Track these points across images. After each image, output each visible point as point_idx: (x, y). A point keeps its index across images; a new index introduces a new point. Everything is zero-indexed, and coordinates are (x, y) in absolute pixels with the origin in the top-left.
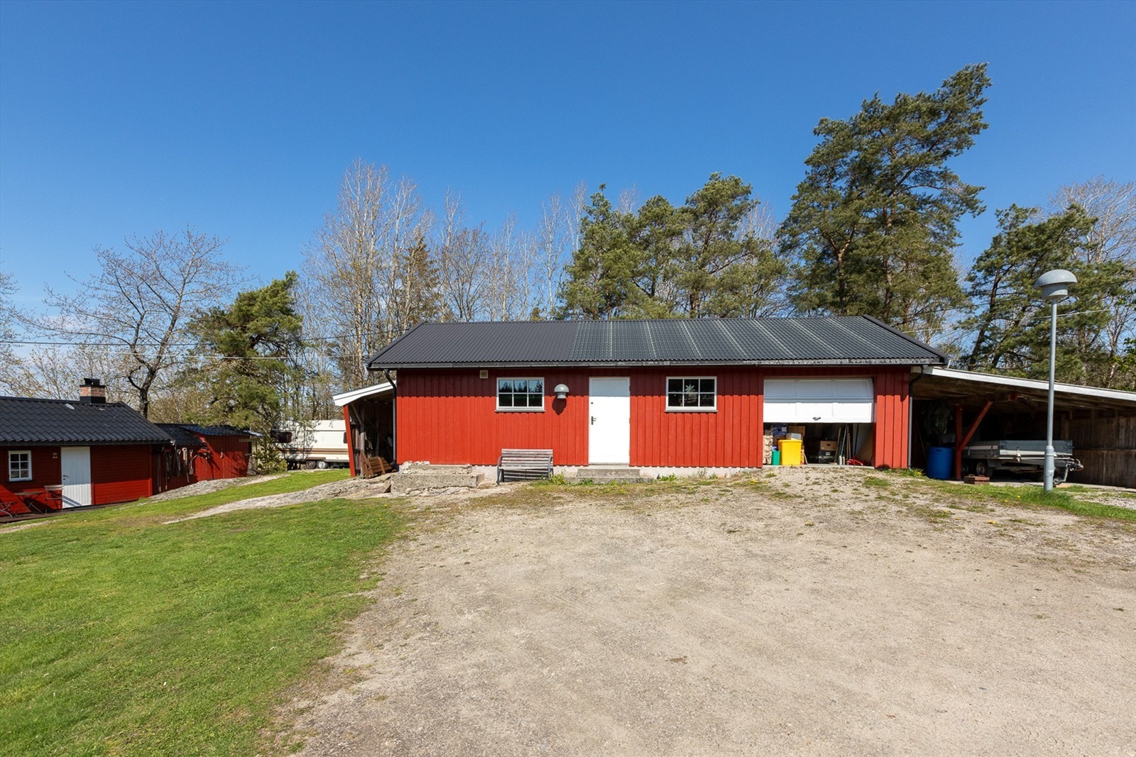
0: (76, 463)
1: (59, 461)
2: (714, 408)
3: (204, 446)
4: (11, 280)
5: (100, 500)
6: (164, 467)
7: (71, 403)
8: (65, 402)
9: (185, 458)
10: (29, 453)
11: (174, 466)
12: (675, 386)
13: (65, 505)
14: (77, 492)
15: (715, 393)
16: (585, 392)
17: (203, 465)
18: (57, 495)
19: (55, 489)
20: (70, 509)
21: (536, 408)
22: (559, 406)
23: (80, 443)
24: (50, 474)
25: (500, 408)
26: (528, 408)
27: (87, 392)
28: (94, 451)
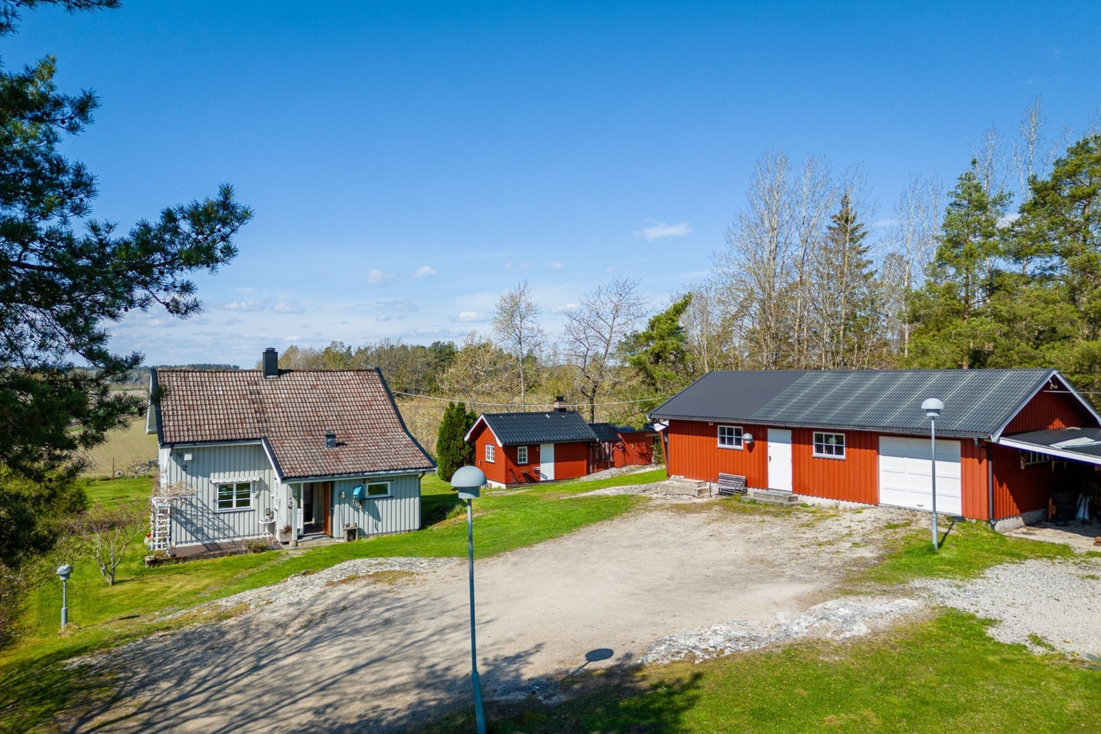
0: (547, 452)
1: (539, 453)
2: (843, 457)
3: (620, 440)
4: (538, 308)
5: (559, 477)
6: (594, 455)
7: (549, 413)
8: (545, 413)
9: (607, 451)
10: (526, 448)
11: (600, 455)
12: (819, 439)
13: (542, 479)
14: (547, 469)
15: (844, 445)
16: (765, 439)
17: (619, 455)
18: (538, 472)
19: (537, 468)
20: (544, 481)
21: (738, 447)
22: (750, 447)
23: (549, 442)
24: (535, 459)
25: (720, 445)
26: (734, 447)
27: (557, 405)
28: (556, 445)
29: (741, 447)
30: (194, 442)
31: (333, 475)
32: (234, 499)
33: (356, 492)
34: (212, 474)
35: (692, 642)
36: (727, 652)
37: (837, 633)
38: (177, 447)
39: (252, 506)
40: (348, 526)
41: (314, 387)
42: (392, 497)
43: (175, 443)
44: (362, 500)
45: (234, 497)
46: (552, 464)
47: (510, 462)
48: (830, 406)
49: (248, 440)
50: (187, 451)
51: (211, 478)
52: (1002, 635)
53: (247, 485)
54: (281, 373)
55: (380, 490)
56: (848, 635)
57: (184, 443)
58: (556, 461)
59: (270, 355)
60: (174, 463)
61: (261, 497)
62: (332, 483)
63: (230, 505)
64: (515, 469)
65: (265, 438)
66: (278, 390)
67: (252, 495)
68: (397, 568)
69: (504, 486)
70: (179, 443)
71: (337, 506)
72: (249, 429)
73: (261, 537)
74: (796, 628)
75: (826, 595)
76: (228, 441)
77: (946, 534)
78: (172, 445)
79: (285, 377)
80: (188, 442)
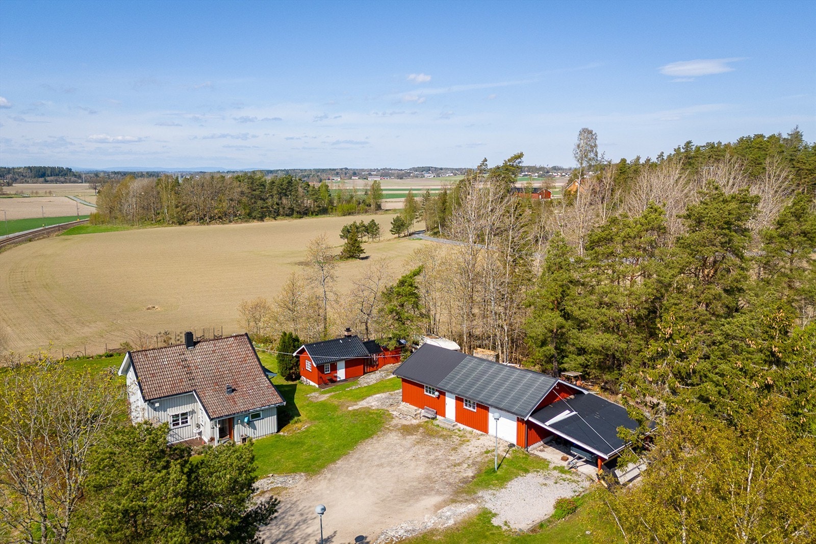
0: (341, 365)
1: (336, 366)
2: (475, 410)
3: (382, 351)
5: (348, 376)
6: (367, 362)
7: (342, 339)
8: (340, 339)
9: (375, 359)
10: (329, 364)
11: (371, 362)
12: (466, 400)
13: (338, 380)
14: (341, 374)
15: (476, 406)
16: (444, 396)
17: (381, 360)
18: (336, 377)
19: (336, 375)
20: (339, 381)
21: (433, 396)
22: (438, 397)
23: (342, 360)
24: (334, 368)
25: (425, 393)
26: (431, 395)
27: (346, 333)
28: (346, 361)
29: (434, 396)
30: (160, 398)
31: (234, 414)
32: (180, 421)
33: (246, 420)
34: (168, 410)
35: (393, 534)
36: (404, 538)
37: (442, 525)
38: (152, 401)
39: (189, 424)
40: (242, 436)
41: (214, 351)
42: (263, 419)
43: (151, 399)
44: (249, 423)
45: (180, 419)
46: (344, 370)
47: (320, 373)
48: (472, 385)
49: (187, 392)
50: (156, 402)
51: (168, 413)
52: (495, 522)
53: (186, 414)
54: (195, 344)
55: (256, 416)
56: (446, 525)
57: (155, 399)
58: (346, 367)
59: (189, 336)
60: (150, 408)
61: (193, 418)
62: (233, 418)
63: (178, 424)
64: (323, 376)
65: (195, 391)
66: (196, 356)
67: (188, 417)
68: (280, 485)
69: (317, 386)
70: (153, 399)
71: (236, 426)
72: (185, 386)
73: (195, 438)
74: (429, 524)
75: (446, 503)
76: (176, 394)
77: (504, 457)
78: (149, 400)
79: (198, 346)
80: (157, 398)
